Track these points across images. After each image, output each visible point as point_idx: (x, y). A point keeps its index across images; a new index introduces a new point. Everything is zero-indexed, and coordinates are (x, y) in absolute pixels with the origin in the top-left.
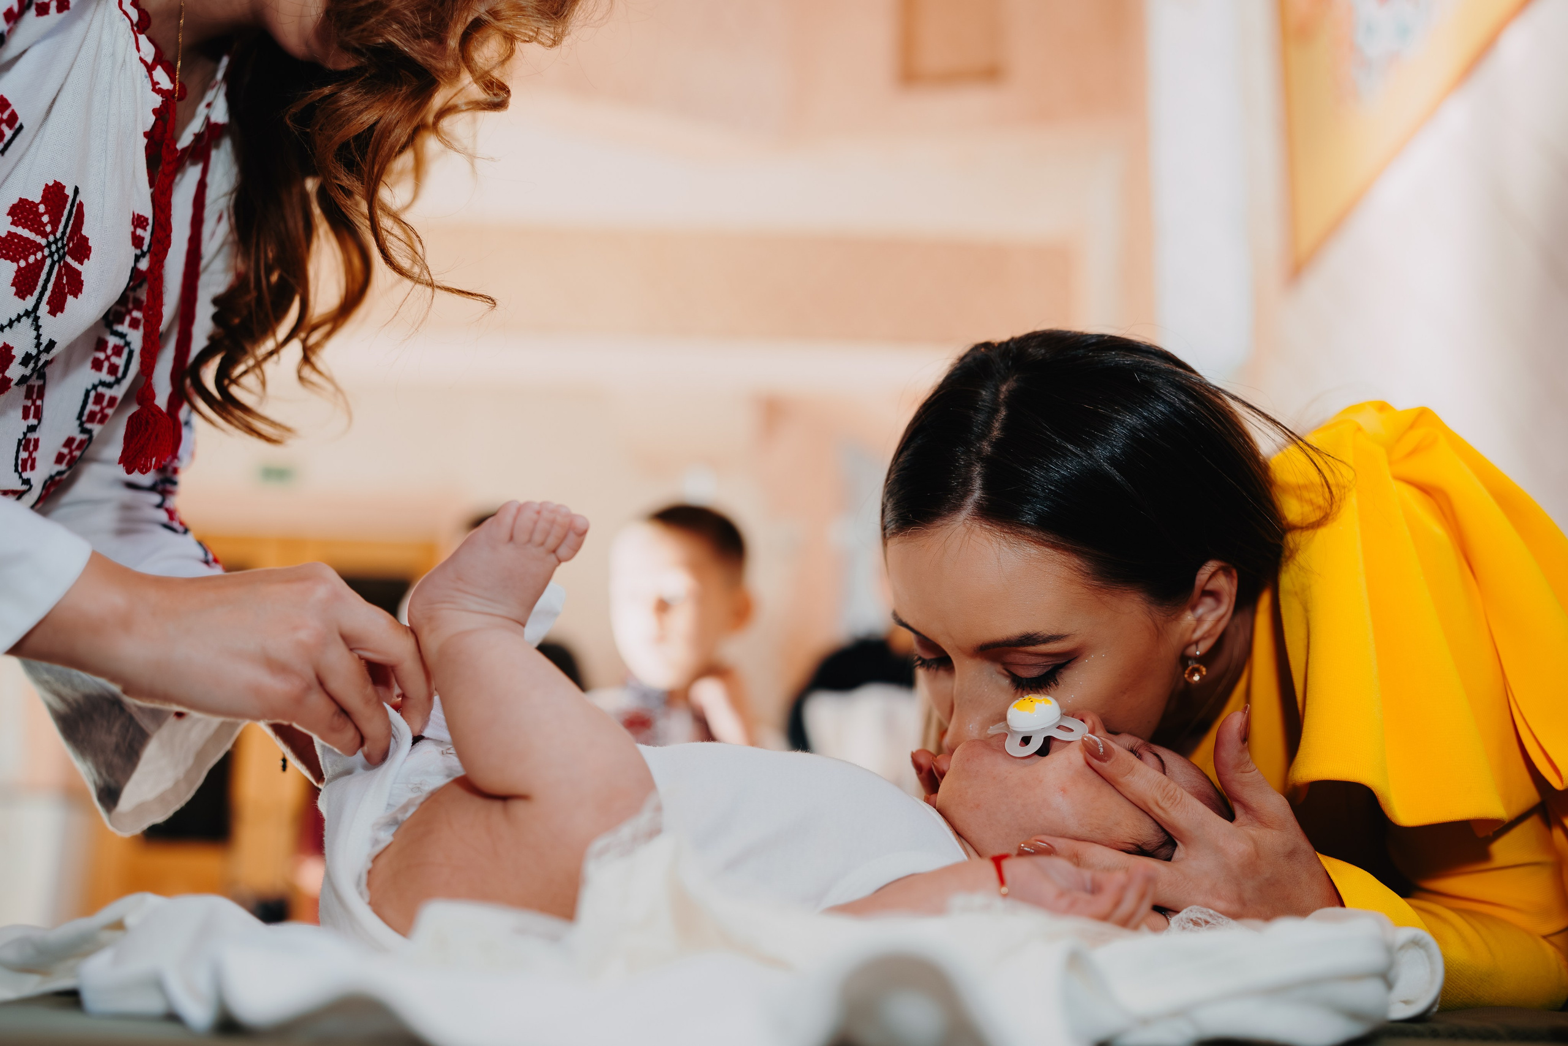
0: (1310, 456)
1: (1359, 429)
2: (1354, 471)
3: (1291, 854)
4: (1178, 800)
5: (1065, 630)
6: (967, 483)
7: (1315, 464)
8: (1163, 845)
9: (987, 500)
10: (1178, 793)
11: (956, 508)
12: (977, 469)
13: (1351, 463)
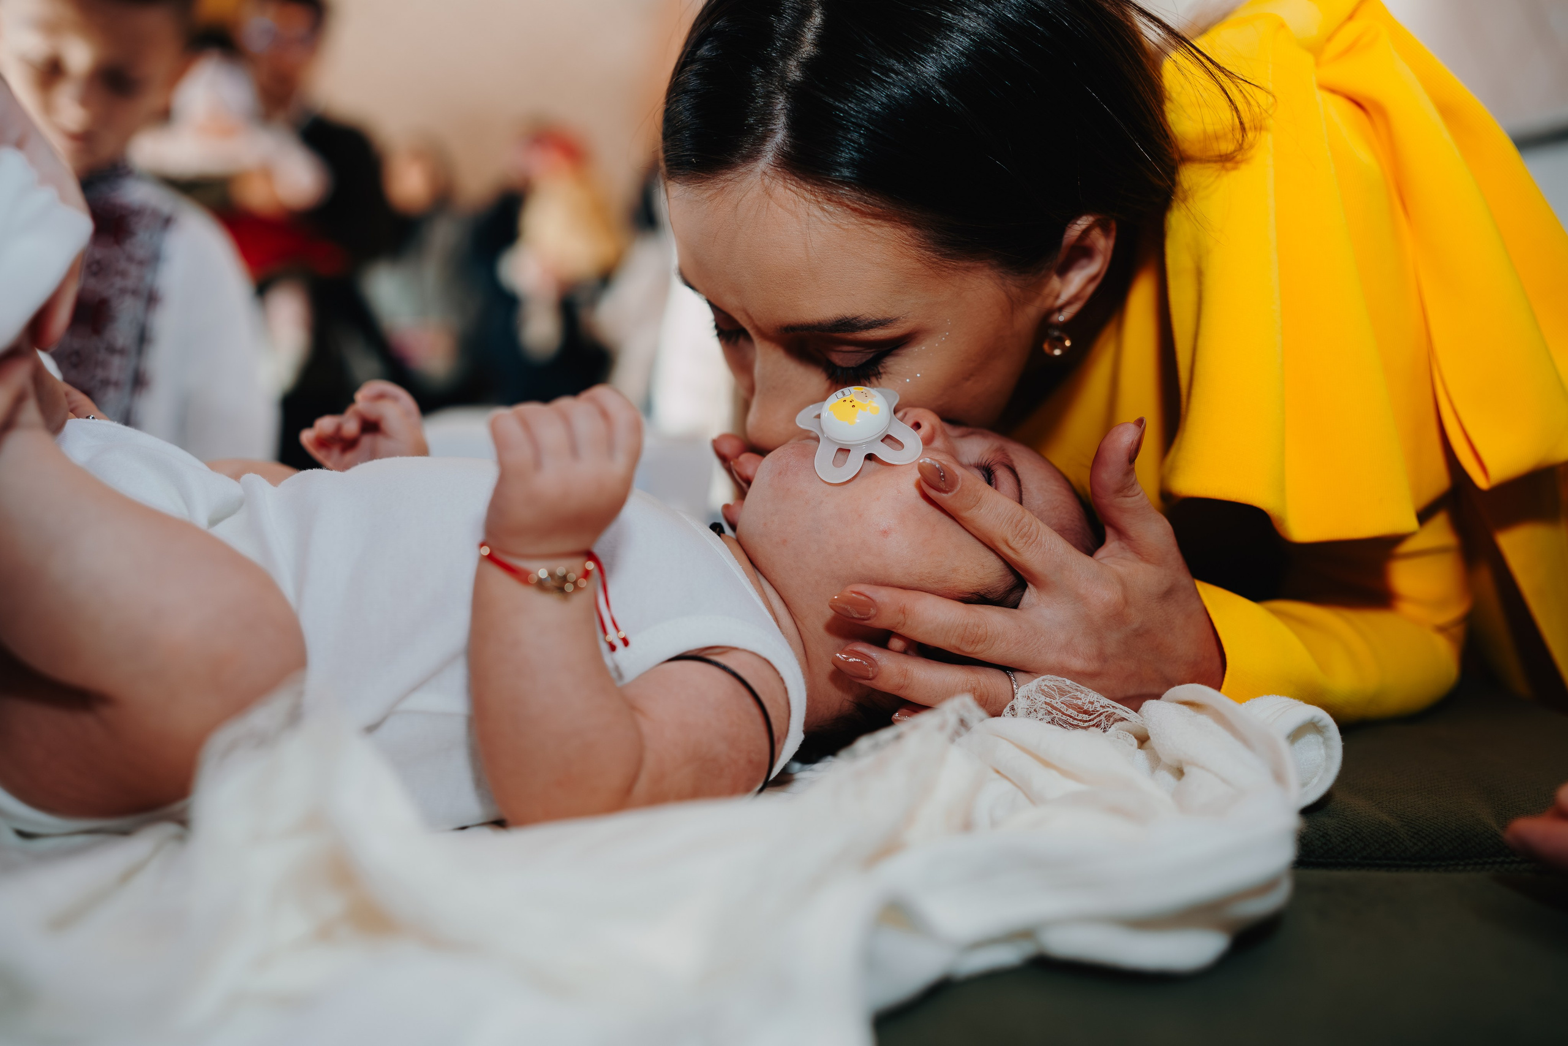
0: (1221, 83)
1: (1282, 26)
2: (1274, 96)
3: (1168, 594)
4: (1033, 537)
5: (893, 313)
6: (766, 118)
7: (1226, 94)
8: (1011, 590)
9: (792, 146)
10: (1033, 527)
11: (753, 156)
12: (780, 104)
13: (1269, 86)
